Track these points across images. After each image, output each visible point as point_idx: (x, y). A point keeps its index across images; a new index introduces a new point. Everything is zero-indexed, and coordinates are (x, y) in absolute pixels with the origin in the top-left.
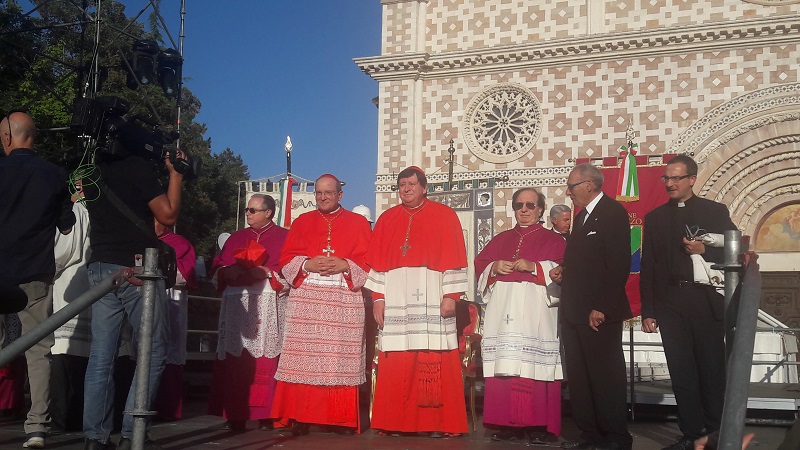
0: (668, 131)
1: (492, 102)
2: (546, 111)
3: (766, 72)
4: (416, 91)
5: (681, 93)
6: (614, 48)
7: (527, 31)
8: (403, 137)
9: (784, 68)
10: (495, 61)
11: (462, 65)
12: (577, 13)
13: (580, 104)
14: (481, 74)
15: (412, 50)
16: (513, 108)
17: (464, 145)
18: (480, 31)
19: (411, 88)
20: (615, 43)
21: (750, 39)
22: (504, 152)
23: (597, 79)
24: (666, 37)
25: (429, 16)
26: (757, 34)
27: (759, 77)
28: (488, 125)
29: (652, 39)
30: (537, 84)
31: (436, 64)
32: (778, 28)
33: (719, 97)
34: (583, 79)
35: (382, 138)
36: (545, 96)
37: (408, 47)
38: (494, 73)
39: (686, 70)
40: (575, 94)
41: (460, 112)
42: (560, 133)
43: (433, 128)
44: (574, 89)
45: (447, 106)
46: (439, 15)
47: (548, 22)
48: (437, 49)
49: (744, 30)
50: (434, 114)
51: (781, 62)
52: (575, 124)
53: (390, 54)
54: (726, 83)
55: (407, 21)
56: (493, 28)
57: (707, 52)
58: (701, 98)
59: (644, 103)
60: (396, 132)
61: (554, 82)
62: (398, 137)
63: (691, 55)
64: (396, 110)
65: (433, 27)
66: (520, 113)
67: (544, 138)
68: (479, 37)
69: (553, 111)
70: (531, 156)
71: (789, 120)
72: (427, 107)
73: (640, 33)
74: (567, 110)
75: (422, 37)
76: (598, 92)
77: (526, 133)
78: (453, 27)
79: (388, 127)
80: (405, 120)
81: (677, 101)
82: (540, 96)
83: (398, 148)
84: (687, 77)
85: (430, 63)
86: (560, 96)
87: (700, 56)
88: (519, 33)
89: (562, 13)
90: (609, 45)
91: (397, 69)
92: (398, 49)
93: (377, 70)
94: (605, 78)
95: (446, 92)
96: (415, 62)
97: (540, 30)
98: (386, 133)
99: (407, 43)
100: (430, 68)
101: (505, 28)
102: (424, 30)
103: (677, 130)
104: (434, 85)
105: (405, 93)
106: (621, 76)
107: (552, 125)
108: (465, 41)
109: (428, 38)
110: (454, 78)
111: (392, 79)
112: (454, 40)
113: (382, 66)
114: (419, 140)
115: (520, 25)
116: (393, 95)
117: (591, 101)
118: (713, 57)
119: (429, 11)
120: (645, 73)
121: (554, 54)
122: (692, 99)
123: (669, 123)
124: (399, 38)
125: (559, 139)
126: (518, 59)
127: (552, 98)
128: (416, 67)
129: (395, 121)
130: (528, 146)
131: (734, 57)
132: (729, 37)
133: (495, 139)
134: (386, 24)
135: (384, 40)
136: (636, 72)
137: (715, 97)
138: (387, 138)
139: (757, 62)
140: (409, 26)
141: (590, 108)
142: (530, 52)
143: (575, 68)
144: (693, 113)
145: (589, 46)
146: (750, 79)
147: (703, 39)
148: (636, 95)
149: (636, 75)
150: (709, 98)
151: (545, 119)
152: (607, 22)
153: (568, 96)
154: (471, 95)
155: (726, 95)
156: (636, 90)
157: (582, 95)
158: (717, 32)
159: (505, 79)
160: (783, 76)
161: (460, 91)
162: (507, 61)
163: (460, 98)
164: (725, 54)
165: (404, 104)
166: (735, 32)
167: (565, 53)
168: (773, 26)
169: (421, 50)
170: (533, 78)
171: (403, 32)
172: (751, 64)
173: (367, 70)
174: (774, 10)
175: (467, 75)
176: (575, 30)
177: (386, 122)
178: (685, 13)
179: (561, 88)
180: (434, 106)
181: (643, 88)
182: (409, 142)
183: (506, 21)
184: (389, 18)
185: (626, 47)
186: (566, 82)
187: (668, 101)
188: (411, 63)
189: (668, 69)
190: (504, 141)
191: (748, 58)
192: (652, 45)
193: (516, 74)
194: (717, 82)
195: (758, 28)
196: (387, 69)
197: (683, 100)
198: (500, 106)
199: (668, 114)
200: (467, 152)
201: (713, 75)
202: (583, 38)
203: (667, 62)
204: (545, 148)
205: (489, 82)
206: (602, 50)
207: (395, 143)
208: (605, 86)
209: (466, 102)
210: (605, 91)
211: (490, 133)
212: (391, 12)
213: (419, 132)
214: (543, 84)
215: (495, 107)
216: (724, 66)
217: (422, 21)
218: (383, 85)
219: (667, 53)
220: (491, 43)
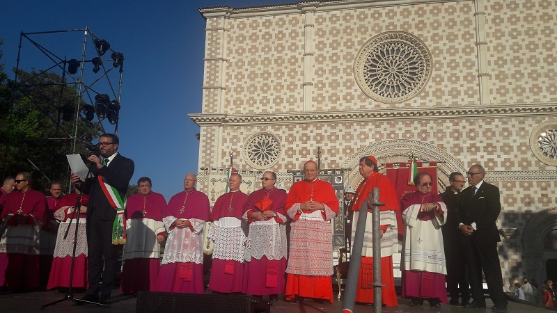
0: (341, 158)
1: (257, 139)
2: (284, 146)
3: (385, 133)
4: (219, 132)
5: (346, 141)
6: (317, 118)
7: (275, 107)
8: (212, 154)
9: (393, 132)
10: (260, 120)
11: (243, 121)
12: (299, 101)
13: (300, 143)
14: (252, 126)
15: (218, 112)
16: (268, 143)
17: (243, 160)
18: (252, 105)
19: (217, 130)
20: (317, 116)
21: (378, 118)
22: (263, 164)
23: (308, 132)
24: (340, 115)
25: (226, 96)
26: (381, 116)
27: (382, 135)
28: (255, 151)
29: (334, 115)
30: (280, 133)
31: (231, 120)
32: (391, 114)
33: (364, 144)
34: (301, 131)
35: (201, 154)
36: (284, 139)
37: (216, 111)
38: (259, 126)
39: (349, 130)
40: (297, 138)
41: (242, 144)
42: (290, 156)
43: (228, 151)
44: (297, 136)
45: (235, 140)
46: (232, 96)
47: (285, 104)
48: (230, 113)
49: (376, 114)
50: (228, 144)
51: (392, 129)
52: (297, 153)
53: (206, 113)
54: (367, 137)
55: (216, 98)
56: (258, 104)
57: (359, 123)
58: (356, 144)
59: (330, 145)
60: (208, 152)
61: (288, 132)
62: (209, 154)
63: (351, 124)
64: (209, 141)
65: (228, 102)
66: (271, 146)
67: (282, 158)
68: (251, 108)
69: (287, 146)
70: (276, 167)
71: (395, 156)
72: (225, 140)
73: (329, 112)
74: (294, 146)
75: (223, 107)
76: (308, 138)
77: (274, 155)
78: (238, 103)
79: (204, 149)
80: (213, 146)
81: (345, 144)
82: (281, 138)
83: (209, 160)
84: (349, 134)
85: (227, 119)
86: (290, 139)
87: (355, 124)
88: (271, 108)
89: (292, 100)
90: (314, 117)
91: (210, 120)
92: (211, 111)
93: (200, 121)
94: (312, 132)
95: (234, 134)
96: (220, 118)
97: (281, 107)
98: (203, 152)
99: (215, 108)
100: (227, 122)
101: (265, 105)
102: (224, 103)
103: (345, 158)
104: (229, 130)
105: (214, 133)
106: (319, 131)
107: (286, 153)
108: (245, 110)
109: (226, 107)
110: (239, 127)
111: (208, 125)
112: (239, 109)
113: (203, 119)
114: (220, 156)
115: (272, 104)
116: (208, 133)
117: (305, 142)
118: (361, 125)
119: (227, 94)
120: (330, 131)
121: (288, 119)
122: (351, 144)
123: (341, 155)
124: (211, 106)
125: (290, 159)
126: (271, 120)
127: (287, 139)
128: (220, 120)
129: (208, 146)
130: (275, 162)
131: (370, 126)
132: (369, 116)
133: (259, 158)
134: (204, 98)
135: (203, 106)
136: (326, 130)
137: (362, 144)
138: (204, 154)
139: (381, 129)
140: (216, 100)
141: (305, 145)
142: (277, 117)
143: (298, 126)
144: (352, 150)
145: (305, 116)
146: (378, 136)
147: (357, 116)
148: (326, 141)
149: (326, 131)
150: (359, 144)
151: (283, 150)
152: (313, 106)
153: (294, 139)
154: (247, 136)
155: (367, 143)
156: (326, 138)
157: (301, 139)
158: (364, 114)
159: (264, 129)
160: (393, 136)
161: (242, 133)
162: (265, 120)
163: (242, 137)
164: (367, 124)
165: (213, 138)
166: (372, 114)
167: (294, 119)
168: (389, 113)
169: (222, 112)
170: (277, 130)
171: (213, 103)
172: (378, 129)
173: (194, 121)
174: (388, 105)
175: (245, 126)
176: (298, 108)
177: (203, 146)
178: (349, 104)
179: (291, 135)
180: (228, 140)
181: (329, 138)
182: (215, 157)
183: (265, 101)
184: (206, 96)
185: (322, 118)
186: (293, 132)
187: (341, 144)
188: (218, 118)
189: (341, 130)
190: (263, 159)
191: (377, 127)
192: (334, 118)
193: (270, 127)
194: (363, 137)
195: (382, 113)
196: (205, 120)
197: (347, 144)
198: (261, 142)
199: (341, 150)
200: (244, 163)
201: (362, 133)
202: (302, 112)
203: (340, 126)
204: (283, 163)
205: (256, 130)
206: (311, 119)
207: (208, 157)
208: (312, 135)
209: (244, 139)
210: (312, 138)
211: (256, 155)
212: (207, 93)
213: (220, 152)
214: (282, 133)
215: (259, 142)
216: (366, 130)
217: (223, 98)
218: (202, 128)
219: (340, 122)
220: (257, 112)
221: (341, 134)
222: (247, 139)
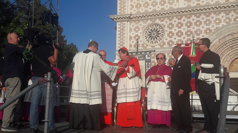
0: (203, 36)
1: (150, 28)
2: (166, 31)
3: (232, 18)
4: (128, 25)
5: (207, 25)
6: (187, 12)
7: (161, 7)
8: (124, 39)
10: (151, 16)
11: (141, 17)
12: (175, 1)
13: (177, 28)
14: (147, 20)
16: (157, 30)
17: (142, 41)
18: (146, 7)
19: (126, 24)
20: (187, 10)
21: (227, 8)
22: (154, 43)
23: (182, 21)
24: (202, 8)
25: (131, 3)
26: (230, 7)
27: (230, 20)
28: (149, 35)
29: (198, 9)
30: (164, 23)
31: (134, 17)
32: (236, 5)
33: (219, 26)
34: (177, 21)
35: (118, 39)
37: (125, 12)
38: (151, 19)
39: (208, 18)
41: (141, 31)
42: (171, 37)
43: (133, 36)
44: (175, 24)
45: (137, 29)
46: (134, 3)
47: (167, 4)
48: (134, 13)
49: (225, 6)
50: (133, 32)
51: (237, 15)
52: (175, 34)
53: (120, 14)
54: (220, 22)
55: (125, 4)
56: (150, 6)
58: (213, 26)
59: (196, 28)
60: (122, 37)
61: (169, 22)
62: (122, 39)
63: (210, 13)
64: (122, 31)
65: (132, 6)
66: (159, 31)
67: (166, 38)
68: (146, 9)
69: (169, 30)
70: (162, 44)
72: (131, 30)
73: (195, 7)
74: (173, 30)
75: (129, 9)
76: (182, 25)
77: (161, 37)
78: (138, 6)
79: (119, 36)
81: (206, 27)
82: (165, 26)
83: (122, 42)
84: (208, 20)
85: (132, 17)
86: (171, 26)
87: (212, 14)
88: (158, 7)
89: (171, 2)
90: (185, 11)
91: (122, 19)
92: (122, 13)
93: (116, 19)
94: (184, 20)
95: (136, 25)
96: (127, 16)
98: (119, 37)
101: (154, 6)
102: (130, 7)
103: (206, 36)
104: (133, 23)
105: (124, 26)
106: (189, 20)
107: (168, 35)
108: (142, 10)
109: (131, 9)
110: (139, 21)
111: (120, 22)
112: (139, 10)
113: (117, 18)
114: (129, 39)
115: (158, 5)
116: (121, 26)
117: (180, 28)
118: (216, 14)
119: (132, 1)
120: (196, 19)
121: (169, 14)
122: (210, 27)
123: (203, 34)
124: (122, 9)
125: (170, 39)
126: (158, 15)
127: (168, 27)
128: (127, 18)
129: (121, 34)
130: (161, 41)
131: (222, 14)
132: (221, 8)
133: (151, 39)
135: (118, 10)
136: (193, 19)
137: (217, 26)
139: (230, 16)
140: (125, 6)
141: (180, 29)
142: (162, 13)
143: (175, 18)
144: (211, 31)
145: (179, 11)
146: (228, 20)
147: (213, 9)
148: (193, 26)
150: (215, 26)
151: (166, 33)
152: (185, 4)
153: (173, 26)
154: (144, 26)
155: (220, 25)
156: (193, 24)
157: (177, 26)
158: (217, 7)
159: (154, 21)
160: (237, 19)
161: (141, 25)
162: (155, 16)
163: (141, 27)
164: (220, 13)
165: (124, 29)
166: (223, 7)
167: (172, 13)
168: (234, 5)
169: (129, 13)
170: (162, 21)
172: (228, 16)
173: (113, 19)
175: (143, 20)
176: (175, 6)
177: (119, 34)
178: (208, 1)
179: (171, 24)
180: (133, 29)
181: (196, 23)
182: (126, 40)
183: (154, 4)
184: (119, 4)
185: (190, 11)
186: (173, 22)
187: (203, 27)
188: (126, 17)
189: (203, 18)
190: (154, 39)
191: (227, 14)
192: (198, 11)
193: (158, 20)
194: (218, 21)
195: (230, 5)
196: (119, 19)
197: (207, 27)
198: (153, 29)
199: (203, 31)
200: (143, 43)
201: (217, 19)
202: (177, 9)
203: (203, 16)
204: (166, 42)
205: (149, 22)
206: (183, 12)
207: (121, 40)
208: (184, 23)
209: (142, 28)
210: (184, 25)
211: (150, 37)
212: (120, 2)
213: (129, 37)
214: (165, 23)
215: (151, 29)
216: (220, 17)
217: (129, 4)
218: (118, 23)
219: (203, 13)
220: (150, 11)
221: (203, 21)
222: (144, 28)
